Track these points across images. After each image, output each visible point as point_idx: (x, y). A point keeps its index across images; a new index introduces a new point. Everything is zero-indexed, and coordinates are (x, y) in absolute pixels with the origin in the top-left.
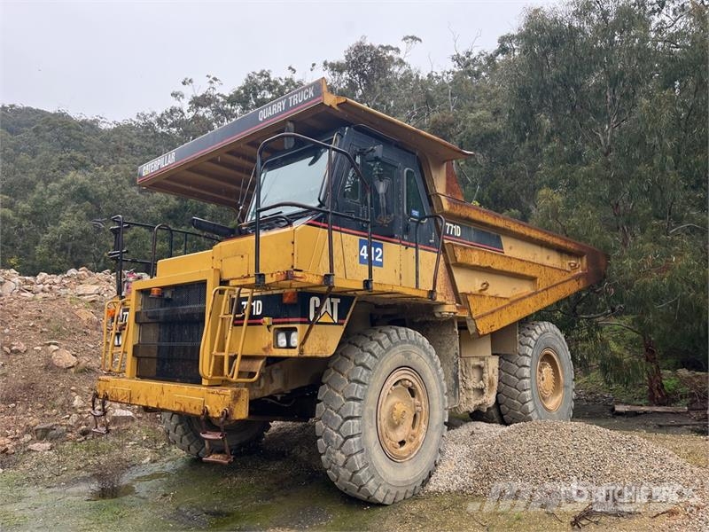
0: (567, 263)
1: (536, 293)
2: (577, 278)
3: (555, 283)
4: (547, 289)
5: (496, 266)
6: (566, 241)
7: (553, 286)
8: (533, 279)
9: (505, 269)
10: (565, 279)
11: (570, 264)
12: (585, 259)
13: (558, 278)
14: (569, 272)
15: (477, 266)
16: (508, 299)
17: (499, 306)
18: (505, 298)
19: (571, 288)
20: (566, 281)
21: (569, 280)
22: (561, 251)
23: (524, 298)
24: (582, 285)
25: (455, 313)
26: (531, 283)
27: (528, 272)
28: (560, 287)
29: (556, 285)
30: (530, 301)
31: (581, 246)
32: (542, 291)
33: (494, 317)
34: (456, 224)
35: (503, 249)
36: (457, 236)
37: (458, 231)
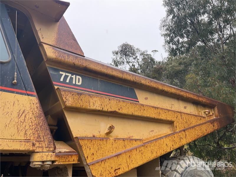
0: (202, 112)
1: (173, 134)
2: (212, 122)
3: (192, 125)
4: (184, 131)
5: (124, 111)
6: (198, 96)
7: (190, 128)
8: (170, 123)
9: (137, 113)
10: (201, 122)
11: (205, 112)
12: (216, 109)
13: (194, 122)
14: (204, 117)
15: (99, 111)
16: (140, 140)
17: (128, 148)
18: (136, 140)
19: (208, 129)
20: (202, 124)
21: (205, 123)
22: (196, 103)
23: (160, 138)
24: (216, 126)
25: (53, 162)
26: (168, 126)
27: (163, 117)
28: (197, 128)
29: (193, 127)
30: (167, 141)
31: (211, 100)
32: (180, 132)
33: (120, 157)
34: (76, 75)
35: (137, 99)
36: (75, 85)
37: (78, 80)
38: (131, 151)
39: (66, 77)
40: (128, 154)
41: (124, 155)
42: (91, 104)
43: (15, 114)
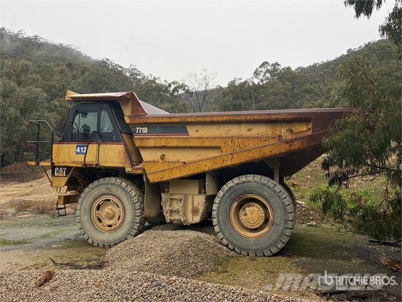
4: (232, 154)
7: (242, 151)
8: (218, 148)
10: (267, 143)
14: (273, 138)
16: (182, 162)
29: (247, 150)
33: (164, 172)
34: (144, 127)
35: (188, 133)
36: (144, 133)
37: (145, 130)
38: (172, 168)
39: (139, 130)
40: (170, 171)
41: (167, 171)
42: (149, 143)
43: (117, 153)
